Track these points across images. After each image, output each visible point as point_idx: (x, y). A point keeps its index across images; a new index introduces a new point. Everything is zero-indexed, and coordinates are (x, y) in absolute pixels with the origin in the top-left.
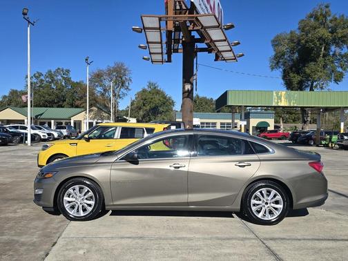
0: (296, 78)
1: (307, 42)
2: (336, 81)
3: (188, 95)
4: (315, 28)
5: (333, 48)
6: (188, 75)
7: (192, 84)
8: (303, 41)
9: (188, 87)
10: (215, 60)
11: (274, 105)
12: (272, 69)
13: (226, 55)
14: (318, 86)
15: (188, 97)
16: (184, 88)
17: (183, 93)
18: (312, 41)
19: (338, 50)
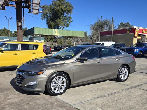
0: (53, 24)
1: (57, 10)
2: (67, 27)
3: (21, 28)
4: (60, 5)
5: (65, 14)
6: (19, 18)
7: (22, 23)
8: (56, 10)
9: (20, 24)
10: (29, 13)
11: (53, 35)
12: (42, 19)
13: (35, 11)
14: (61, 28)
15: (20, 29)
16: (17, 24)
17: (17, 27)
18: (59, 10)
19: (67, 15)
